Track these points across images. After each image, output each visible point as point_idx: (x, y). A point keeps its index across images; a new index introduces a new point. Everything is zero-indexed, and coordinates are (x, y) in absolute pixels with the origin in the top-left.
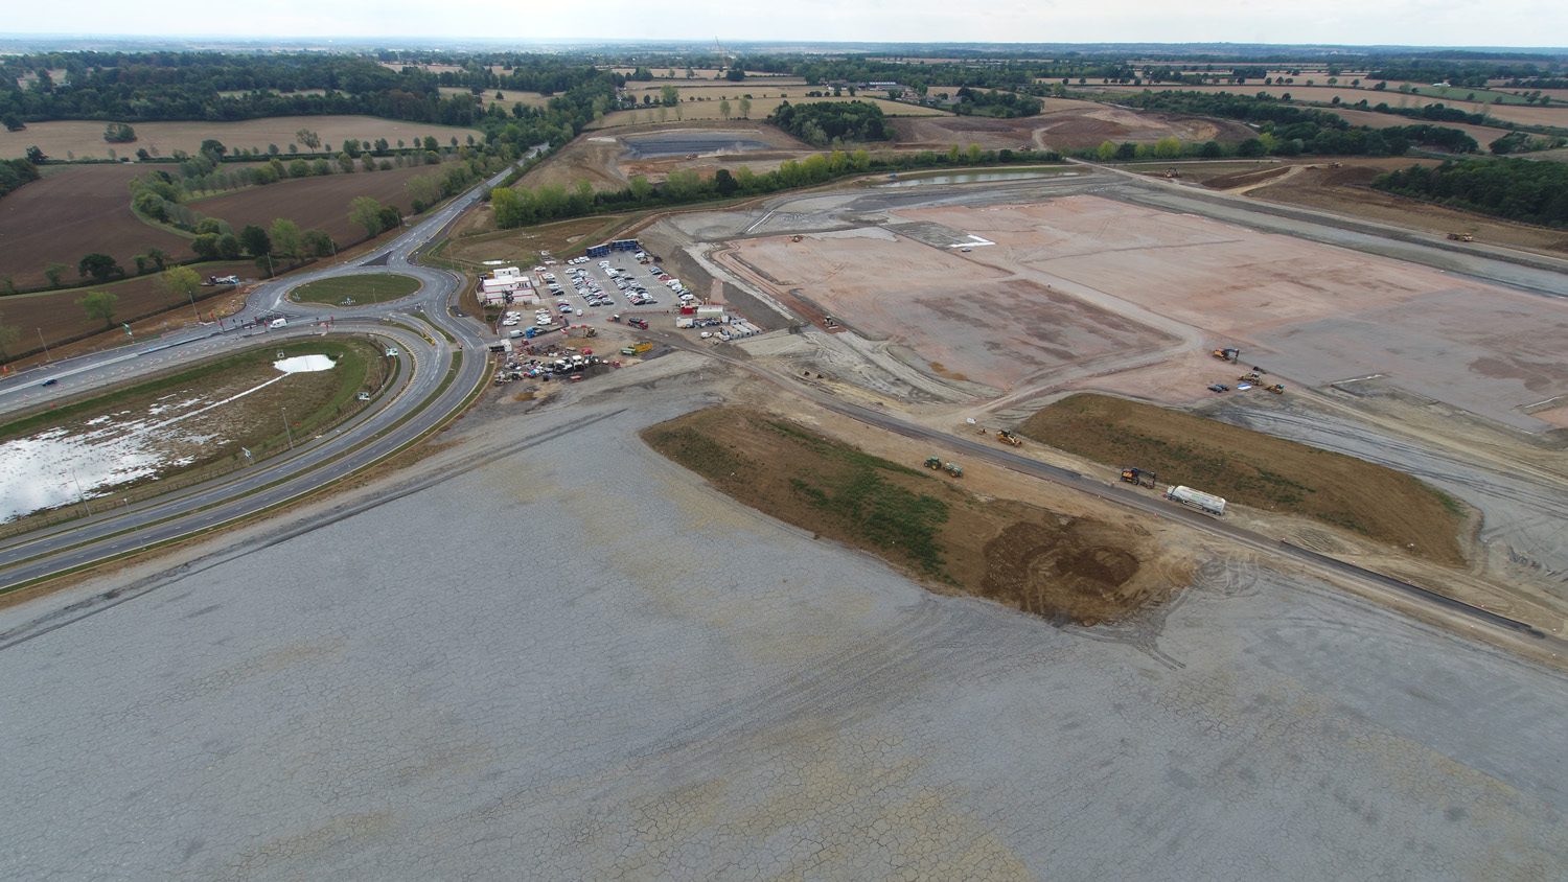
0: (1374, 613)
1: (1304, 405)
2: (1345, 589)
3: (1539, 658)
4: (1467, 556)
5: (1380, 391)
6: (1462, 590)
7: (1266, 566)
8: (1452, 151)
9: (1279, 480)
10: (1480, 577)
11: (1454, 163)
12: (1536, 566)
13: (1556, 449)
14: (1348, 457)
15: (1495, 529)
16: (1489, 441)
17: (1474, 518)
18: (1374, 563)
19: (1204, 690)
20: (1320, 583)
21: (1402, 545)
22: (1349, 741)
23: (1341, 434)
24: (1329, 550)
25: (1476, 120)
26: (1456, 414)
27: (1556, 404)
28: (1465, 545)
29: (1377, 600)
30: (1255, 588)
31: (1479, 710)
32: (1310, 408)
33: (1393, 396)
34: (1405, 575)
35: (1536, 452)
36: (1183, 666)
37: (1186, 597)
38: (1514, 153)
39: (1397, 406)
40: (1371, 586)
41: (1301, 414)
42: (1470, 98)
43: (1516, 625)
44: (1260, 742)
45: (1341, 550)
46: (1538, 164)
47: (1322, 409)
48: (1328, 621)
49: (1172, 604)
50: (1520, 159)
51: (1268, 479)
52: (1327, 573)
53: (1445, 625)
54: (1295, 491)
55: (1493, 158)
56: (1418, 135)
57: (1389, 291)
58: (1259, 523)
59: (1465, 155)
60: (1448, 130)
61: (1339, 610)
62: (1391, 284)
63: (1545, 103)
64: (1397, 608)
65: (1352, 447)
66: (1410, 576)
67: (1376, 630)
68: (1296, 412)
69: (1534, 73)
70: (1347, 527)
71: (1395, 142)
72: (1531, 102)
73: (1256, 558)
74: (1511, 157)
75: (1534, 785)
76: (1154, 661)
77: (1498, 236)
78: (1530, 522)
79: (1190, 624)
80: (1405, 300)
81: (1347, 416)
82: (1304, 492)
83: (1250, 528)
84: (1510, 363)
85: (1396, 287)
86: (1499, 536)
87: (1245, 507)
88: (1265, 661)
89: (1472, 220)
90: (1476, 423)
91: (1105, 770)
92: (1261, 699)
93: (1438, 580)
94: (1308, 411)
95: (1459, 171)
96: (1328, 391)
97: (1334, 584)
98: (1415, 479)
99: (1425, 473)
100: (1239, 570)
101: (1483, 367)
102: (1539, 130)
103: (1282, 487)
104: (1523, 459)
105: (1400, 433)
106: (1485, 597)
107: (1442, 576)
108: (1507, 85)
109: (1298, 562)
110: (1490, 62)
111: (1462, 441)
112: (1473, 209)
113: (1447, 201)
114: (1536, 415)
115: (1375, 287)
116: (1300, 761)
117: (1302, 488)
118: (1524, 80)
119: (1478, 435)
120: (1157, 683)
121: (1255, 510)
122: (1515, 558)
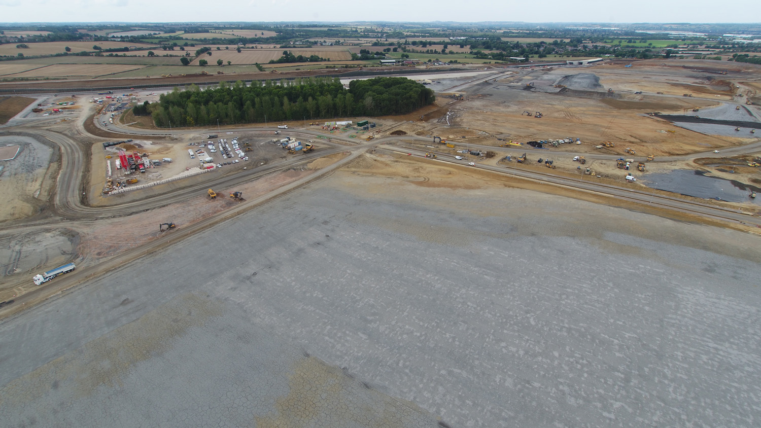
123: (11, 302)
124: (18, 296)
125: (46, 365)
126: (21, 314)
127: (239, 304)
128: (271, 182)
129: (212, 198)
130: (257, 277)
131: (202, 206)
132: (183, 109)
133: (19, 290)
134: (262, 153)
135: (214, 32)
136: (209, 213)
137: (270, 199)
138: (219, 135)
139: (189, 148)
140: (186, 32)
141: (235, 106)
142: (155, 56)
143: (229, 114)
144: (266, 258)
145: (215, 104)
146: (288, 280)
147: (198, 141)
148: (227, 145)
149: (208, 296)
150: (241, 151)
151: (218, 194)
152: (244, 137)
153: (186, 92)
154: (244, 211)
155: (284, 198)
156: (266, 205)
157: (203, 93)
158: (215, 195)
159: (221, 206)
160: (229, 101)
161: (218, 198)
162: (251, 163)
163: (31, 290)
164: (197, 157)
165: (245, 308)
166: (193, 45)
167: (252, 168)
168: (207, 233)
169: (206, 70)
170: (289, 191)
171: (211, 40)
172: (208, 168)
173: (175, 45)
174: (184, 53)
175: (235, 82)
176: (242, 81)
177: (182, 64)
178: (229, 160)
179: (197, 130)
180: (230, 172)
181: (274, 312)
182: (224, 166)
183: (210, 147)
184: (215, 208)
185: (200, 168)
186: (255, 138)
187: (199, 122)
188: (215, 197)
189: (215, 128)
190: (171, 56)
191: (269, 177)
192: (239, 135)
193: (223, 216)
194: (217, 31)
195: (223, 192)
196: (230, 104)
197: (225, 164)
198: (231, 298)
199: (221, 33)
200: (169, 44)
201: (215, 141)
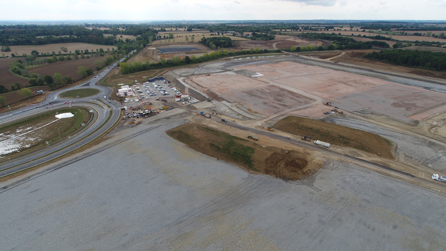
0: (371, 173)
1: (349, 117)
2: (363, 167)
3: (414, 183)
4: (394, 156)
5: (369, 112)
6: (393, 165)
7: (342, 161)
8: (383, 48)
9: (344, 138)
10: (397, 162)
11: (384, 51)
12: (411, 158)
13: (414, 126)
14: (361, 131)
15: (400, 148)
16: (397, 125)
17: (395, 146)
18: (370, 159)
19: (327, 197)
20: (356, 166)
21: (377, 154)
22: (366, 209)
23: (359, 124)
24: (358, 156)
25: (389, 39)
26: (388, 118)
27: (414, 114)
28: (393, 153)
29: (371, 169)
30: (339, 168)
31: (400, 198)
32: (350, 117)
33: (372, 114)
34: (378, 162)
35: (410, 127)
36: (321, 190)
37: (321, 171)
38: (399, 48)
39: (373, 116)
40: (369, 165)
41: (348, 119)
42: (387, 34)
43: (407, 174)
44: (343, 210)
45: (361, 156)
46: (405, 50)
47: (354, 118)
48: (359, 176)
49: (317, 173)
50: (400, 49)
51: (341, 138)
52: (358, 163)
53: (389, 175)
54: (348, 140)
55: (394, 49)
56: (374, 43)
57: (369, 85)
58: (339, 150)
59: (386, 49)
60: (381, 42)
61: (361, 172)
63: (406, 35)
64: (377, 171)
65: (362, 128)
66: (379, 162)
67: (371, 178)
68: (347, 119)
69: (403, 27)
70: (362, 150)
71: (368, 45)
72: (402, 34)
73: (339, 159)
74: (398, 49)
75: (415, 217)
76: (313, 190)
77: (396, 70)
78: (409, 146)
79: (322, 179)
80: (374, 87)
81: (360, 119)
82: (350, 141)
83: (337, 151)
84: (402, 104)
85: (371, 84)
86: (401, 150)
87: (335, 145)
88: (343, 188)
89: (389, 66)
90: (394, 120)
91: (301, 221)
92: (342, 198)
93: (387, 163)
94: (350, 119)
95: (385, 53)
96: (355, 113)
97: (360, 166)
98: (379, 136)
99: (381, 134)
100: (334, 163)
101: (395, 105)
102: (405, 42)
103: (345, 140)
104: (406, 129)
105: (374, 123)
106: (399, 167)
107: (388, 162)
108: (396, 30)
109: (350, 160)
110: (391, 24)
111: (390, 125)
112: (389, 63)
113: (383, 61)
114: (409, 117)
115: (366, 84)
116: (354, 215)
117: (350, 140)
118: (400, 29)
119: (394, 123)
120: (314, 196)
121: (338, 146)
122: (406, 156)
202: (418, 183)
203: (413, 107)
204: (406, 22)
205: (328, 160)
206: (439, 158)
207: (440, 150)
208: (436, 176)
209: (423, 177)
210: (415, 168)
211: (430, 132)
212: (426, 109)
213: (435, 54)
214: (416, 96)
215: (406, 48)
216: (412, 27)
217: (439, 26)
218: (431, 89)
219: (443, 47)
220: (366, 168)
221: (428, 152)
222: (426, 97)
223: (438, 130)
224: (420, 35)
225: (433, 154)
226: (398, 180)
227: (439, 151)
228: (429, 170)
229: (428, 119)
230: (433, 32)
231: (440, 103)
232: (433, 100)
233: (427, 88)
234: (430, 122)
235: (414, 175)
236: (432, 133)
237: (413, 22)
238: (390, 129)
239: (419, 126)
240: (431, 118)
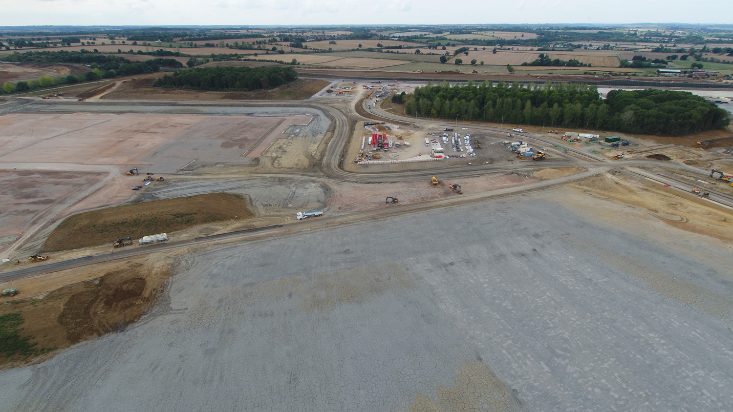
0: (238, 246)
1: (175, 182)
2: (225, 243)
3: (285, 233)
4: (252, 212)
5: (198, 166)
6: (257, 224)
7: (195, 251)
8: (175, 68)
9: (182, 215)
10: (259, 217)
11: (178, 72)
12: (270, 205)
13: (257, 166)
14: (201, 195)
15: (255, 199)
16: (239, 170)
17: (248, 198)
18: (228, 229)
19: (199, 312)
20: (216, 246)
21: (234, 218)
22: (253, 295)
23: (194, 187)
24: (213, 233)
25: (177, 55)
26: (226, 165)
27: (250, 151)
28: (250, 208)
29: (236, 241)
30: (196, 262)
31: (280, 259)
32: (177, 182)
33: (203, 166)
34: (239, 228)
35: (253, 169)
36: (186, 309)
37: (172, 281)
38: (195, 66)
39: (206, 169)
40: (232, 238)
41: (176, 185)
42: (171, 46)
43: (275, 227)
44: (228, 316)
45: (217, 230)
46: (205, 69)
47: (182, 181)
48: (226, 258)
49: (168, 288)
50: (198, 68)
51: (177, 217)
52: (217, 241)
53: (258, 238)
54: (190, 216)
55: (190, 69)
56: (159, 62)
57: (181, 126)
58: (184, 236)
59: (180, 69)
60: (169, 60)
61: (227, 252)
62: (181, 124)
63: (196, 46)
64: (243, 241)
65: (200, 191)
66: (241, 228)
67: (241, 252)
68: (173, 185)
69: (187, 35)
70: (214, 221)
71: (152, 66)
72: (191, 46)
73: (190, 249)
74: (196, 67)
75: (302, 272)
76: (174, 315)
77: (206, 98)
78: (263, 192)
79: (180, 291)
80: (188, 128)
81: (193, 180)
82: (193, 215)
83: (181, 239)
84: (232, 141)
85: (183, 124)
86: (257, 201)
87: (175, 232)
88: (214, 286)
89: (195, 93)
90: (233, 166)
91: (180, 374)
92: (220, 301)
93: (249, 224)
94: (178, 183)
95: (181, 75)
96: (181, 172)
97: (221, 244)
98: (225, 193)
99: (227, 190)
100: (186, 258)
101: (225, 145)
102: (199, 56)
103: (184, 217)
104: (251, 173)
105: (213, 179)
106: (264, 222)
107: (249, 222)
108: (180, 40)
109: (204, 243)
110: (171, 31)
111: (232, 174)
112: (193, 89)
113: (183, 87)
114: (247, 156)
115: (176, 126)
116: (244, 313)
117: (191, 214)
118: (185, 38)
119: (235, 170)
120: (180, 323)
121: (179, 231)
122: (264, 206)
123: (281, 226)
124: (286, 223)
125: (288, 278)
126: (285, 236)
127: (431, 285)
128: (491, 182)
129: (434, 184)
130: (453, 267)
131: (423, 189)
132: (431, 101)
133: (287, 219)
134: (490, 153)
135: (475, 34)
136: (428, 197)
137: (486, 198)
138: (455, 129)
139: (426, 137)
140: (451, 33)
141: (477, 104)
142: (421, 54)
143: (469, 111)
144: (466, 252)
145: (459, 100)
146: (482, 280)
147: (435, 132)
148: (459, 140)
149: (407, 269)
150: (470, 147)
151: (439, 183)
152: (477, 135)
153: (437, 87)
154: (459, 203)
155: (499, 200)
156: (480, 203)
157: (451, 89)
158: (437, 183)
159: (439, 194)
160: (472, 99)
161: (439, 186)
162: (476, 160)
163: (295, 221)
164: (431, 145)
165: (434, 291)
166: (454, 45)
167: (477, 165)
168: (422, 214)
169: (460, 68)
170: (507, 195)
171: (471, 41)
172: (437, 157)
173: (439, 45)
174: (444, 52)
175: (482, 81)
176: (490, 81)
177: (440, 61)
178: (458, 154)
179: (437, 122)
180: (455, 165)
181: (459, 305)
182: (452, 158)
183: (444, 138)
184: (434, 194)
185: (431, 156)
186: (486, 137)
187: (441, 115)
188: (436, 184)
189: (453, 123)
190: (433, 54)
191: (490, 177)
192: (472, 132)
193: (438, 203)
194: (479, 32)
195: (445, 182)
196: (473, 102)
197: (453, 156)
198: (425, 278)
199: (482, 34)
200: (434, 44)
201: (449, 134)
202: (288, 231)
203: (246, 142)
204: (189, 27)
205: (175, 259)
206: (294, 193)
207: (291, 184)
208: (300, 215)
209: (290, 222)
210: (279, 216)
211: (274, 167)
212: (259, 141)
213: (240, 70)
214: (243, 128)
215: (204, 65)
216: (199, 35)
217: (229, 32)
218: (254, 115)
219: (245, 60)
220: (230, 243)
221: (281, 191)
222: (254, 126)
223: (280, 162)
224: (213, 46)
225: (288, 191)
226: (269, 239)
227: (292, 186)
228: (292, 212)
229: (266, 153)
230: (226, 42)
231: (269, 129)
232: (261, 128)
233: (249, 114)
234: (270, 155)
235: (281, 224)
236: (276, 168)
237: (197, 28)
238: (233, 180)
239: (261, 163)
240: (268, 149)
